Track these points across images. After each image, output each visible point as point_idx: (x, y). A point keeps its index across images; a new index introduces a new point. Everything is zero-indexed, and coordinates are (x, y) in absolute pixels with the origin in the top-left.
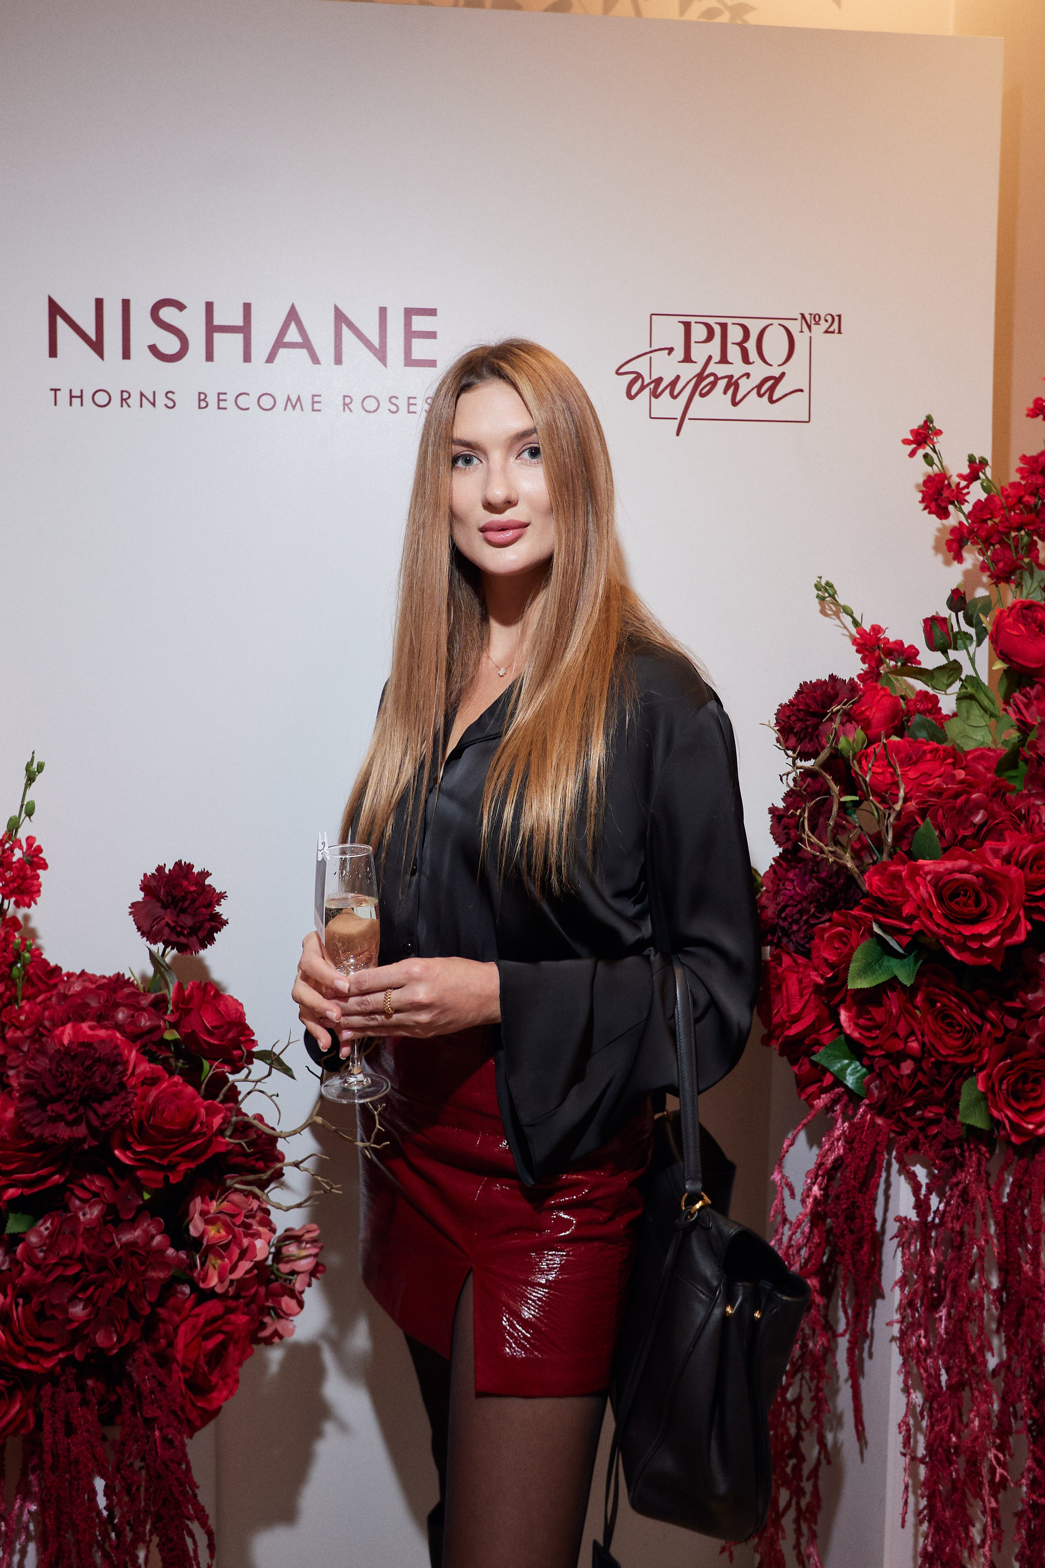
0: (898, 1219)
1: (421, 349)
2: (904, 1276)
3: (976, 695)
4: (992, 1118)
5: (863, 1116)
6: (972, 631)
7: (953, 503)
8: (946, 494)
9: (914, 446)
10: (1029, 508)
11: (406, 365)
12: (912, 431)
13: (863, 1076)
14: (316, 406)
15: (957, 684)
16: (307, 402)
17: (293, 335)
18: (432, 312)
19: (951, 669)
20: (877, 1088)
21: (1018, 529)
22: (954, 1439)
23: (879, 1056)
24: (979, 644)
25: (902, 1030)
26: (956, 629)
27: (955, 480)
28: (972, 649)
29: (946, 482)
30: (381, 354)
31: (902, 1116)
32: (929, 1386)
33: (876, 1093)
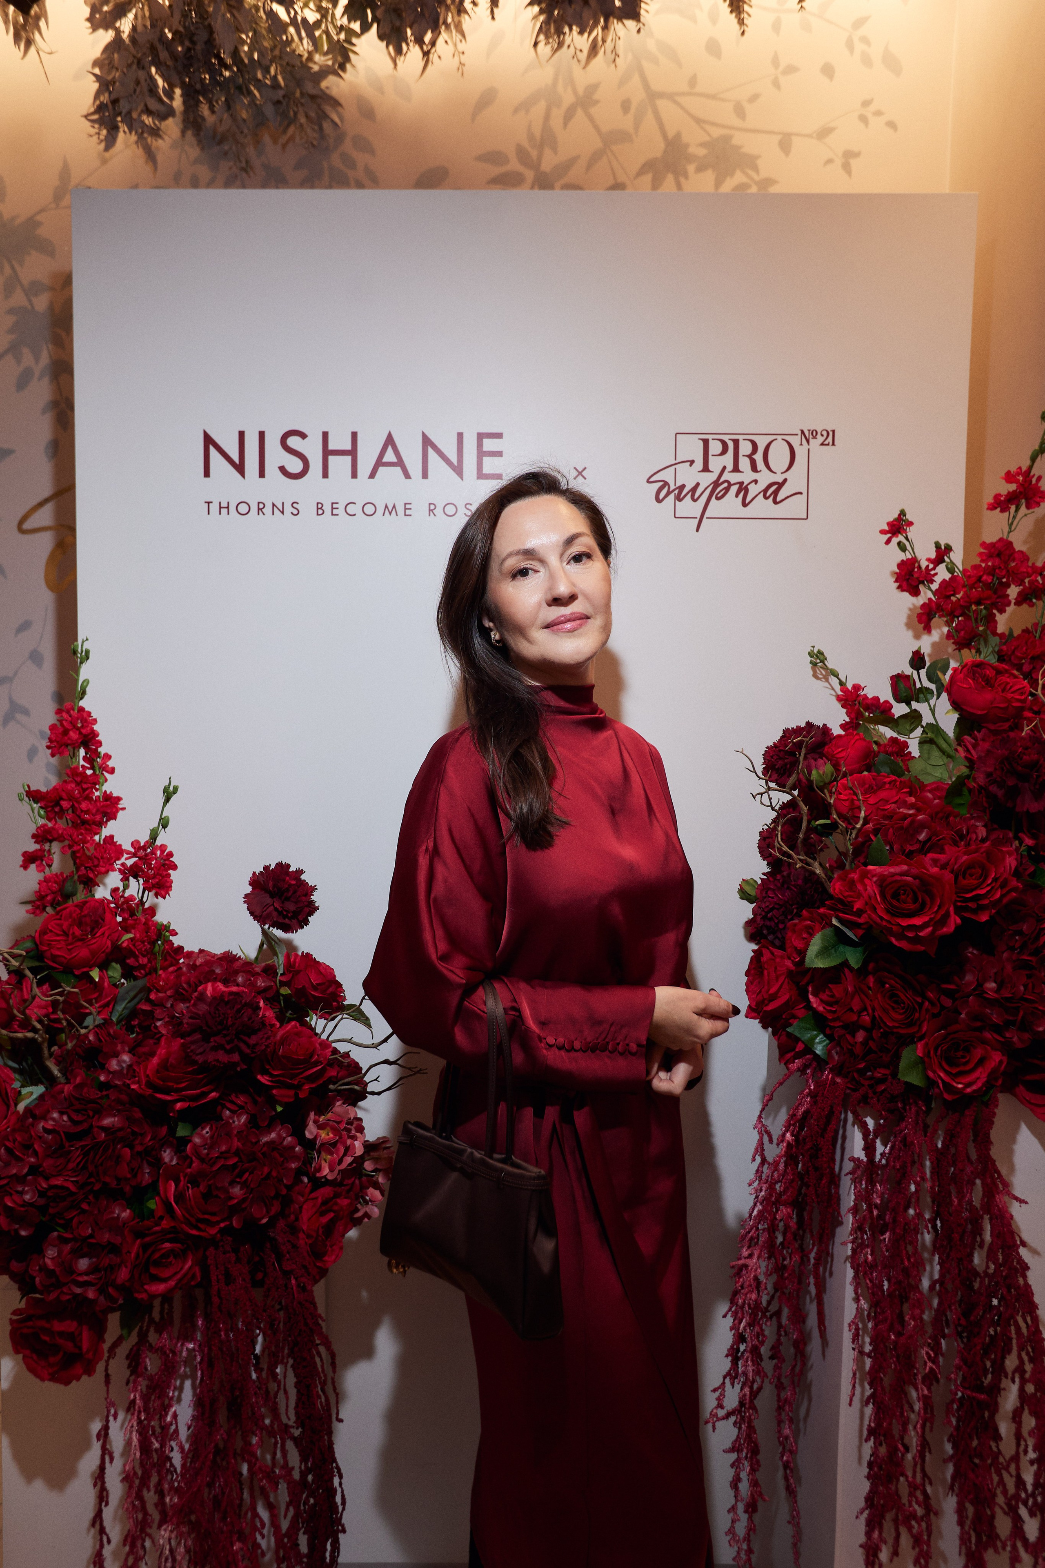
0: (852, 1159)
1: (490, 465)
2: (856, 1205)
3: (935, 739)
4: (928, 1078)
5: (828, 1076)
6: (933, 687)
7: (923, 583)
8: (916, 576)
9: (889, 535)
10: (987, 586)
11: (478, 478)
12: (888, 524)
13: (827, 1045)
14: (408, 512)
15: (918, 732)
16: (400, 509)
17: (390, 456)
18: (499, 436)
19: (913, 717)
20: (837, 1053)
21: (978, 603)
22: (893, 1337)
23: (838, 1027)
24: (938, 698)
25: (856, 1005)
26: (918, 685)
27: (924, 564)
28: (932, 702)
29: (917, 565)
30: (458, 470)
31: (856, 1075)
32: (873, 1294)
33: (836, 1057)
